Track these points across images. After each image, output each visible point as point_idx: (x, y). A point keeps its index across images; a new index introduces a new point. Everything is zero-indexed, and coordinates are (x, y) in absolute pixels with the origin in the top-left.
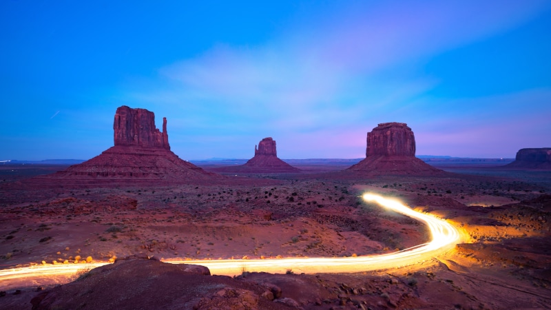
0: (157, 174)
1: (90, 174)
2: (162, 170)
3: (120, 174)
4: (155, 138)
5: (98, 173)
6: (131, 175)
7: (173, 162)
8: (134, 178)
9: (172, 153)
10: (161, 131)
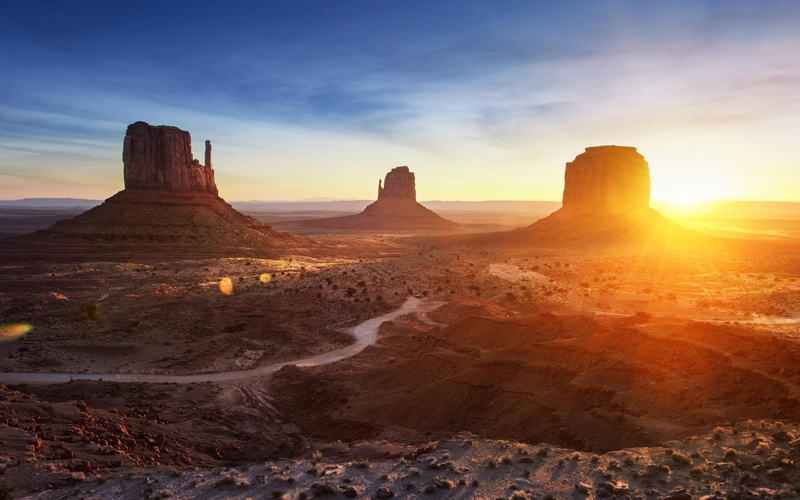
0: (192, 237)
1: (85, 237)
2: (203, 230)
3: (134, 237)
4: (194, 176)
5: (99, 236)
6: (151, 239)
7: (221, 215)
8: (157, 244)
9: (221, 200)
10: (202, 163)
